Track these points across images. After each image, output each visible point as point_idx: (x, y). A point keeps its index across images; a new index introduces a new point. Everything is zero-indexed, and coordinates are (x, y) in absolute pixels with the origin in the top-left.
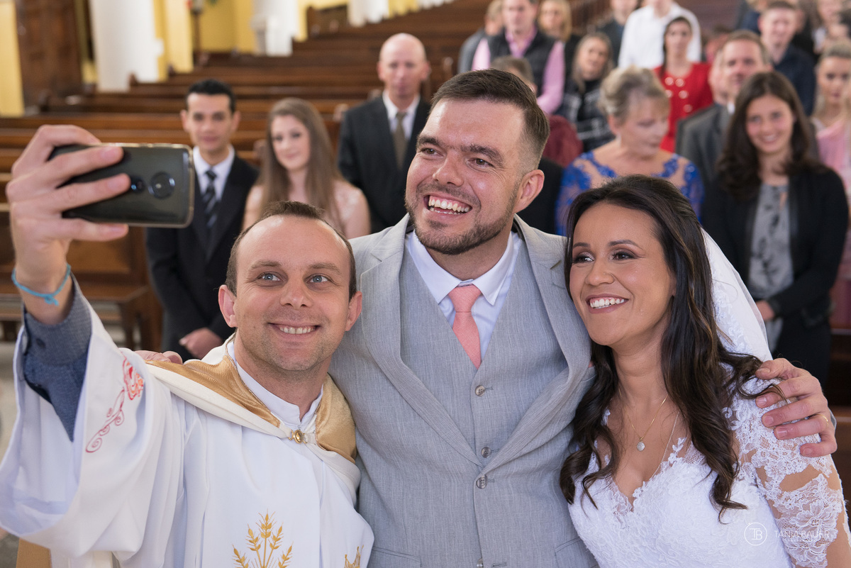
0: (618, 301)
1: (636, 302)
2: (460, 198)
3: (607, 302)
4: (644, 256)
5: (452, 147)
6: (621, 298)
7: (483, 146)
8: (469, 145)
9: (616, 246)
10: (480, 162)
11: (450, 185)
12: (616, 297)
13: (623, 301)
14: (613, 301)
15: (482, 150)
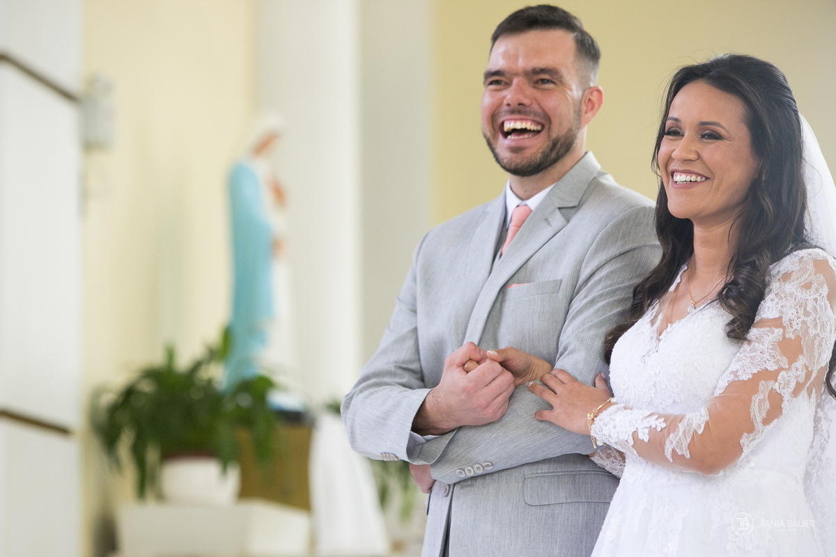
0: (699, 179)
1: (716, 181)
2: (532, 117)
3: (688, 178)
4: (729, 139)
5: (516, 74)
6: (702, 176)
7: (543, 67)
8: (531, 68)
9: (705, 126)
10: (543, 81)
11: (521, 106)
12: (698, 174)
13: (704, 179)
14: (693, 178)
15: (543, 71)
